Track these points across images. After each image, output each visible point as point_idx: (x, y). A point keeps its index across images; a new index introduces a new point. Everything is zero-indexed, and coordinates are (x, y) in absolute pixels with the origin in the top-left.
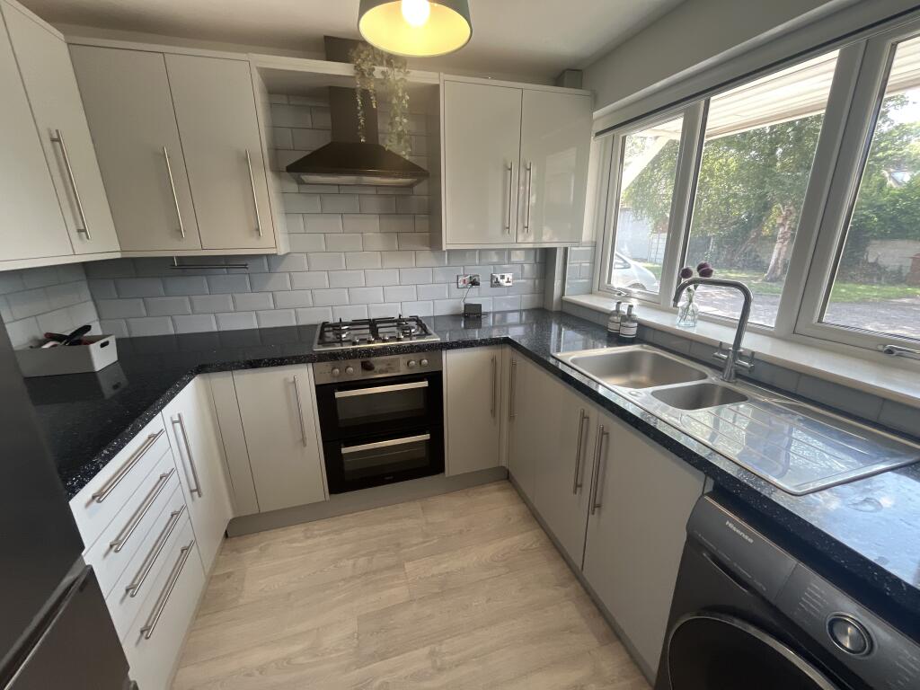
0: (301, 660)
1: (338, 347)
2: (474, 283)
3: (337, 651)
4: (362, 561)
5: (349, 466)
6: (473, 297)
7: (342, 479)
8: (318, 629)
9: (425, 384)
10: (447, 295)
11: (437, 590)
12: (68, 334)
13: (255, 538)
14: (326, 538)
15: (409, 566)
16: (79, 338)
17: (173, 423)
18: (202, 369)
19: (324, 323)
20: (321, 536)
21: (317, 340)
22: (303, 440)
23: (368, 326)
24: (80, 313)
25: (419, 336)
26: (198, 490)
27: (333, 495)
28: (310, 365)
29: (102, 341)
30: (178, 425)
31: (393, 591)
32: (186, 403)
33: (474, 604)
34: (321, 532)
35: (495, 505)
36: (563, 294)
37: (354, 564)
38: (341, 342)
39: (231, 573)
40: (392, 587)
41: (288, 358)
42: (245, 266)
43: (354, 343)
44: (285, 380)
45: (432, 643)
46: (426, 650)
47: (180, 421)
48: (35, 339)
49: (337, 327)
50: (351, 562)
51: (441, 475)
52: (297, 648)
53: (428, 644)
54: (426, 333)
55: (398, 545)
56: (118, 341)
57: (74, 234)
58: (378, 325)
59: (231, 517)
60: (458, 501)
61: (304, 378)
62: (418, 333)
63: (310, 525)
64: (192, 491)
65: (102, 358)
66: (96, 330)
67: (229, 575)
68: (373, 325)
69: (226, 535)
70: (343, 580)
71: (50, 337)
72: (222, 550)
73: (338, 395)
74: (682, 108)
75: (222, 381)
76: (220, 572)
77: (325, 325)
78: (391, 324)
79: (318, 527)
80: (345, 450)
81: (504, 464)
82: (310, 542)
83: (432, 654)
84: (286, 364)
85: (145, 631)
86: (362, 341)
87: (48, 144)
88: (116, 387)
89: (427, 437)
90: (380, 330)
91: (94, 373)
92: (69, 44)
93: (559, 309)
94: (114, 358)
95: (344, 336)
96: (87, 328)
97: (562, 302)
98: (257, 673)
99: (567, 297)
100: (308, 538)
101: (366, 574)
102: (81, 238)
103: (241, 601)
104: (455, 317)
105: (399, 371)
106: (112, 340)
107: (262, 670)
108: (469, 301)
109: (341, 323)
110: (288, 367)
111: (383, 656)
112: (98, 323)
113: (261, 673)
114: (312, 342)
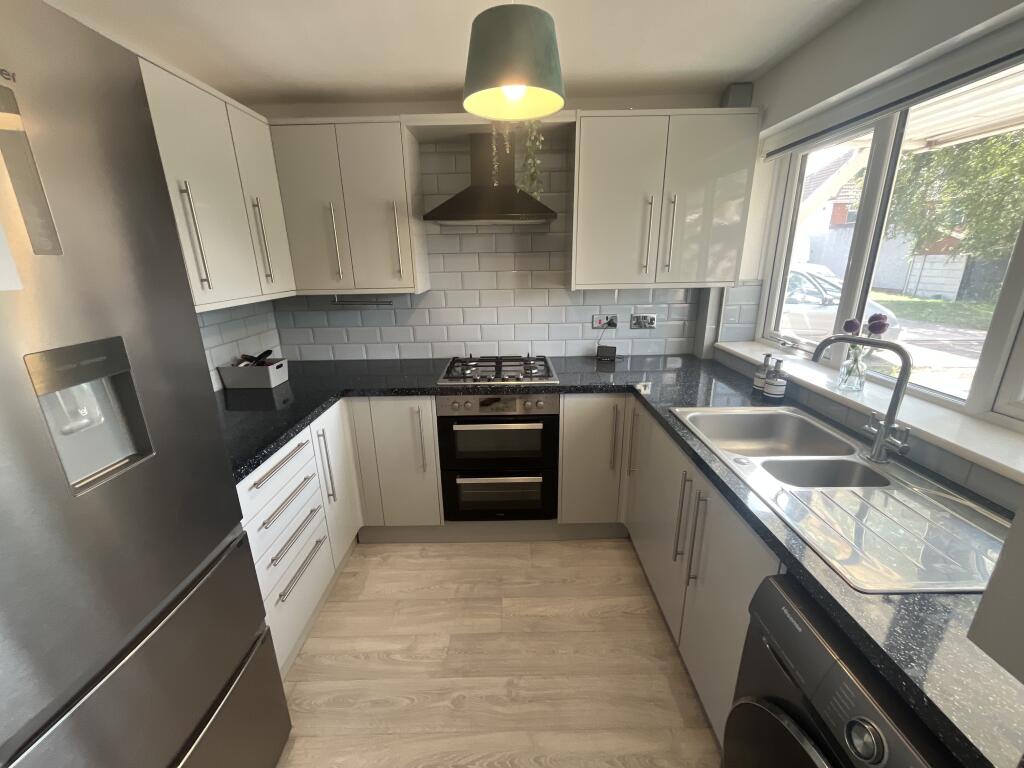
0: (398, 657)
1: (461, 383)
2: (612, 324)
3: (428, 658)
4: (465, 587)
5: (464, 497)
6: (609, 338)
7: (457, 508)
8: (416, 636)
9: (539, 426)
10: (580, 335)
11: (528, 630)
12: (256, 356)
13: (380, 548)
14: (438, 560)
15: (506, 602)
16: (262, 361)
17: (319, 436)
18: (346, 393)
19: (454, 359)
20: (435, 557)
21: (444, 373)
22: (424, 466)
23: (494, 364)
24: (268, 340)
25: (541, 377)
26: (333, 495)
27: (449, 522)
28: (433, 397)
29: (277, 364)
30: (322, 438)
31: (486, 620)
32: (331, 420)
33: (560, 651)
34: (437, 554)
35: (606, 562)
36: (716, 340)
37: (458, 588)
38: (464, 377)
39: (357, 573)
40: (487, 616)
41: (415, 389)
42: (390, 303)
43: (475, 380)
44: (412, 409)
45: (513, 675)
46: (505, 680)
47: (323, 435)
48: (235, 359)
49: (465, 363)
50: (455, 586)
51: (554, 520)
52: (397, 646)
53: (507, 676)
54: (548, 374)
55: (501, 580)
56: (289, 362)
57: (263, 278)
58: (504, 364)
59: (361, 525)
60: (568, 551)
61: (427, 409)
62: (540, 374)
63: (427, 546)
64: (329, 495)
65: (277, 377)
66: (277, 354)
67: (354, 574)
68: (499, 361)
69: (358, 539)
70: (446, 600)
71: (246, 358)
72: (352, 551)
73: (456, 427)
74: (872, 121)
75: (361, 404)
76: (348, 570)
77: (455, 360)
78: (517, 363)
79: (433, 549)
80: (459, 481)
81: (622, 520)
82: (422, 561)
83: (510, 684)
84: (413, 394)
85: (282, 596)
86: (483, 378)
87: (250, 208)
88: (284, 402)
89: (539, 479)
90: (504, 368)
91: (271, 389)
92: (270, 125)
93: (710, 357)
94: (286, 378)
95: (468, 372)
96: (269, 352)
97: (715, 349)
98: (363, 658)
99: (721, 344)
100: (423, 557)
101: (466, 599)
102: (267, 280)
103: (361, 598)
104: (587, 359)
105: (515, 410)
106: (285, 363)
107: (367, 656)
108: (604, 343)
109: (471, 359)
110: (415, 397)
111: (466, 674)
112: (279, 347)
113: (366, 658)
114: (439, 376)
